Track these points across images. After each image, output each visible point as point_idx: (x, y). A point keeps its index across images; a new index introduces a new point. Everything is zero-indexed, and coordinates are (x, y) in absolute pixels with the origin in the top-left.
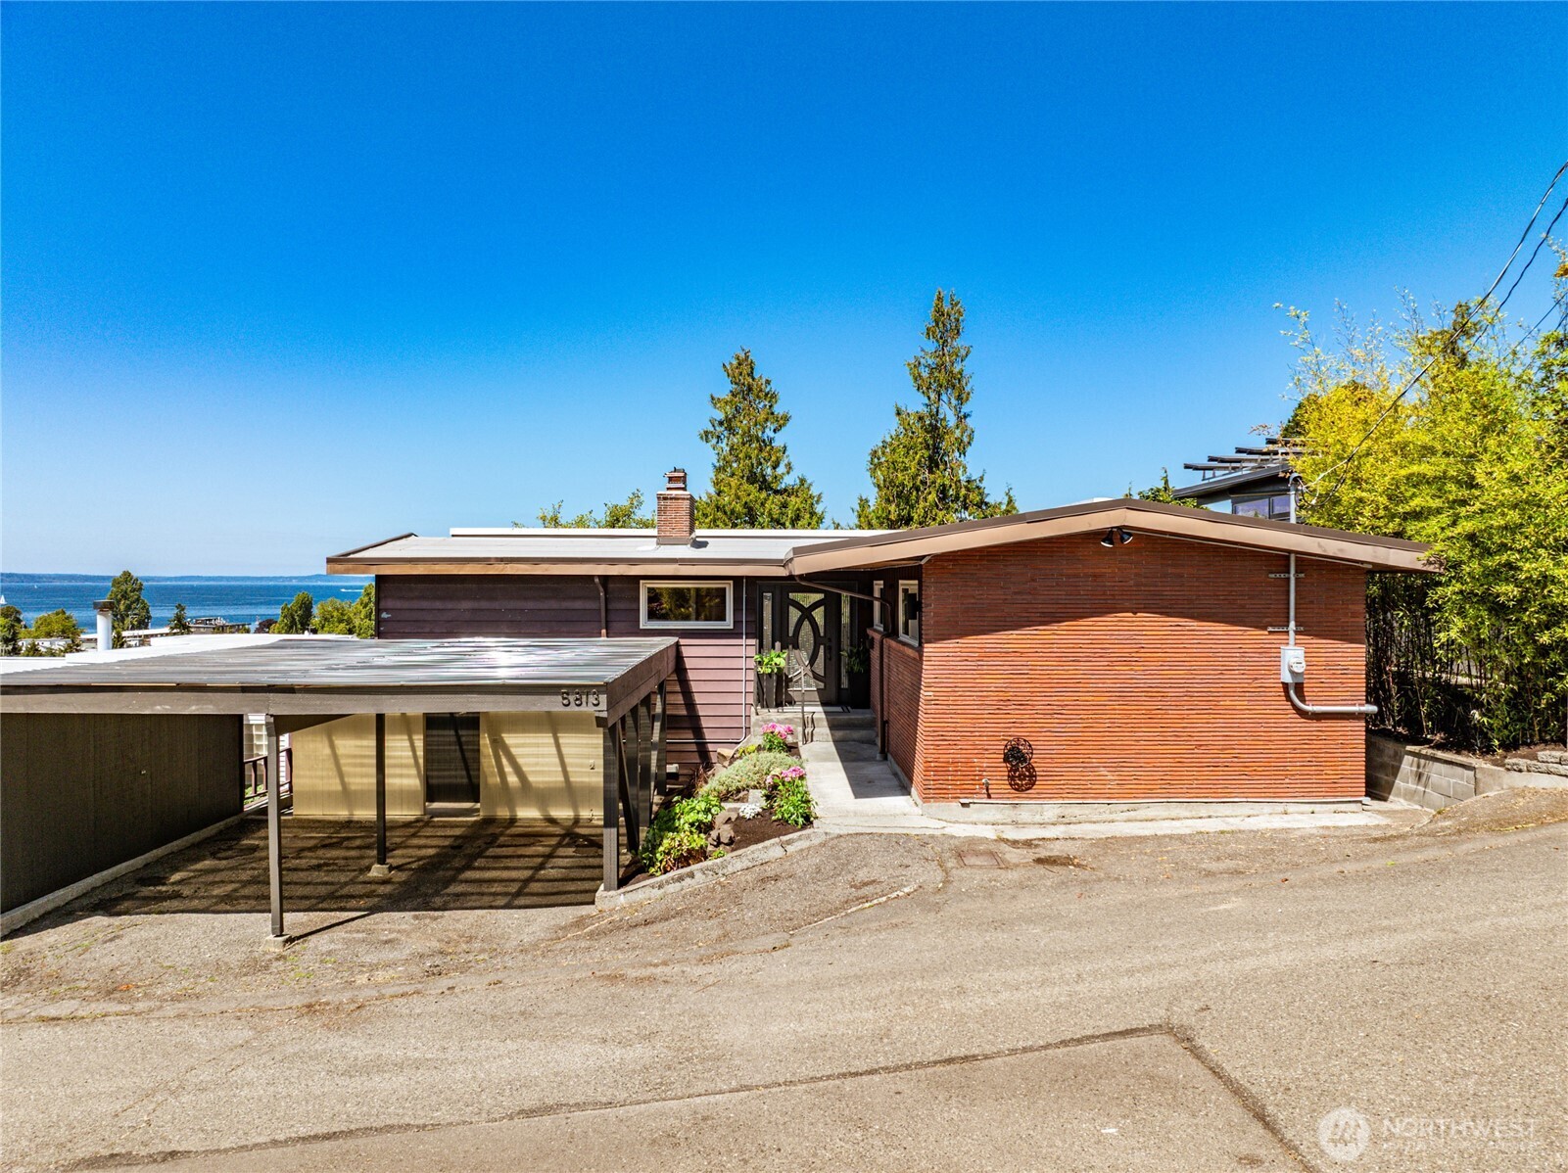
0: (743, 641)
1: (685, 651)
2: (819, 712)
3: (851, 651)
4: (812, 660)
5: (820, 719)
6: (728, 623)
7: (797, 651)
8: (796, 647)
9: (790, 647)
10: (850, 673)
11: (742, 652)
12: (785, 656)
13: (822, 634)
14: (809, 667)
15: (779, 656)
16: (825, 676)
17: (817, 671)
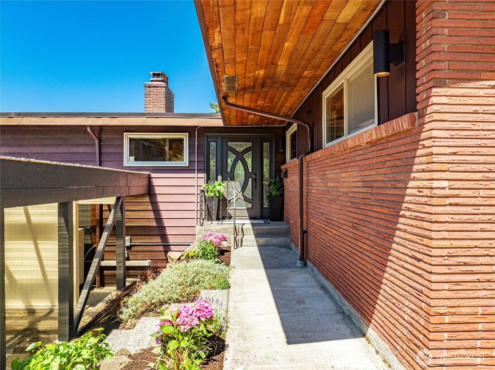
0: (195, 175)
1: (155, 182)
2: (247, 224)
3: (270, 182)
4: (244, 188)
5: (248, 229)
6: (185, 162)
7: (233, 182)
8: (233, 179)
9: (229, 179)
10: (270, 197)
11: (194, 182)
12: (224, 184)
13: (250, 171)
14: (241, 193)
15: (220, 185)
16: (252, 199)
17: (247, 196)
